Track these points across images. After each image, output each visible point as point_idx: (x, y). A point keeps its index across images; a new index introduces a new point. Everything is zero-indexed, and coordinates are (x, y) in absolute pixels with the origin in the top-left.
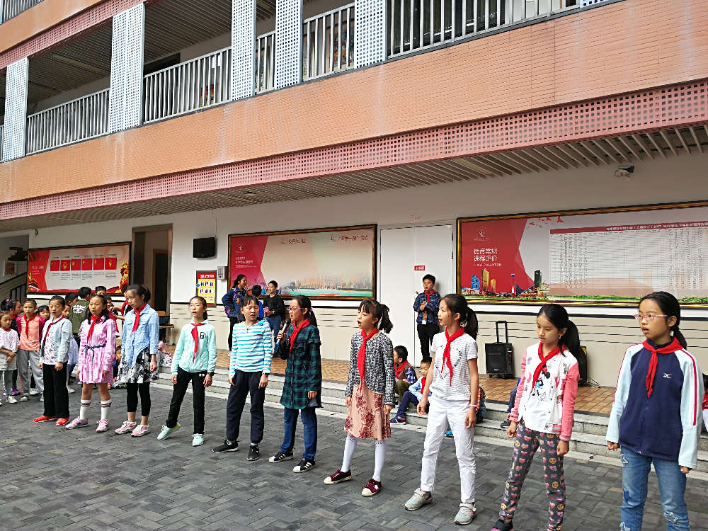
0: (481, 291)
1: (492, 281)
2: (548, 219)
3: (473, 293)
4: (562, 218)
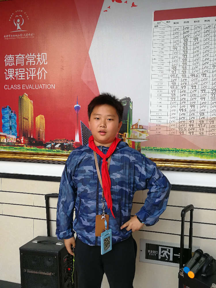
0: (19, 137)
1: (38, 118)
3: (4, 140)
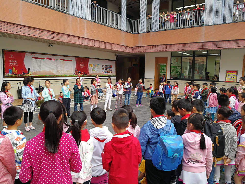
2: (31, 54)
3: (9, 74)
4: (35, 54)
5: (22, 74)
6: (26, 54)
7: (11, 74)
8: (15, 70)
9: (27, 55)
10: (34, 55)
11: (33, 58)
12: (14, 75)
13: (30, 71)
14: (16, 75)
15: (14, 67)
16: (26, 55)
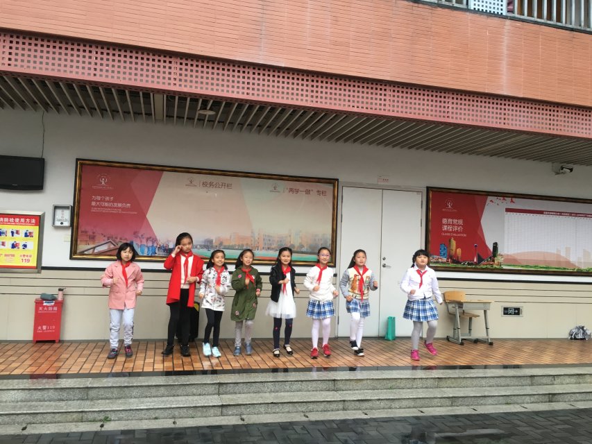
0: (448, 259)
1: (458, 250)
2: (504, 199)
3: (440, 260)
4: (514, 199)
5: (475, 260)
6: (490, 198)
7: (445, 260)
8: (457, 247)
9: (491, 201)
10: (512, 201)
11: (508, 210)
12: (454, 262)
13: (499, 253)
14: (458, 262)
15: (454, 237)
16: (488, 201)
